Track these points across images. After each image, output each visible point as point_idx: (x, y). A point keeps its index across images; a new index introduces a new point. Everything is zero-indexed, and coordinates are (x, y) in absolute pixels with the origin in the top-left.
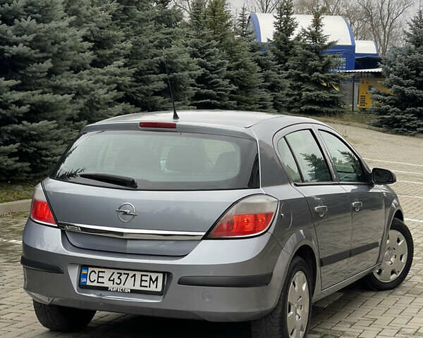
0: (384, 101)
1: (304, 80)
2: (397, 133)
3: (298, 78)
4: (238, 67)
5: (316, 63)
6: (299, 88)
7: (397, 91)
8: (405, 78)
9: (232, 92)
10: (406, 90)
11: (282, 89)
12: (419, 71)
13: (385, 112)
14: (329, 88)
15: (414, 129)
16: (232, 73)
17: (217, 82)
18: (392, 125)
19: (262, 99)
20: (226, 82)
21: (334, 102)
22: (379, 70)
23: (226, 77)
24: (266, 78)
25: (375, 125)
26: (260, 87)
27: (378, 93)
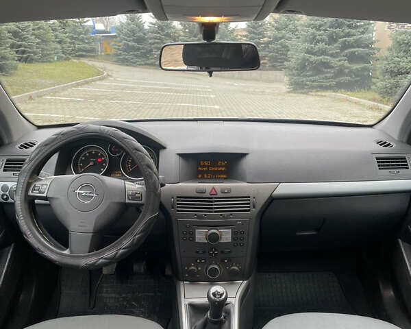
0: (118, 49)
1: (75, 39)
2: (127, 65)
3: (72, 38)
4: (39, 28)
5: (81, 30)
6: (73, 43)
7: (125, 43)
8: (129, 37)
9: (37, 43)
10: (130, 43)
11: (65, 43)
12: (134, 34)
13: (120, 55)
14: (89, 43)
15: (135, 63)
16: (36, 32)
17: (27, 37)
18: (124, 62)
19: (55, 49)
20: (33, 37)
21: (92, 50)
22: (114, 34)
23: (33, 34)
24: (56, 37)
25: (116, 62)
26: (53, 42)
27: (116, 45)
